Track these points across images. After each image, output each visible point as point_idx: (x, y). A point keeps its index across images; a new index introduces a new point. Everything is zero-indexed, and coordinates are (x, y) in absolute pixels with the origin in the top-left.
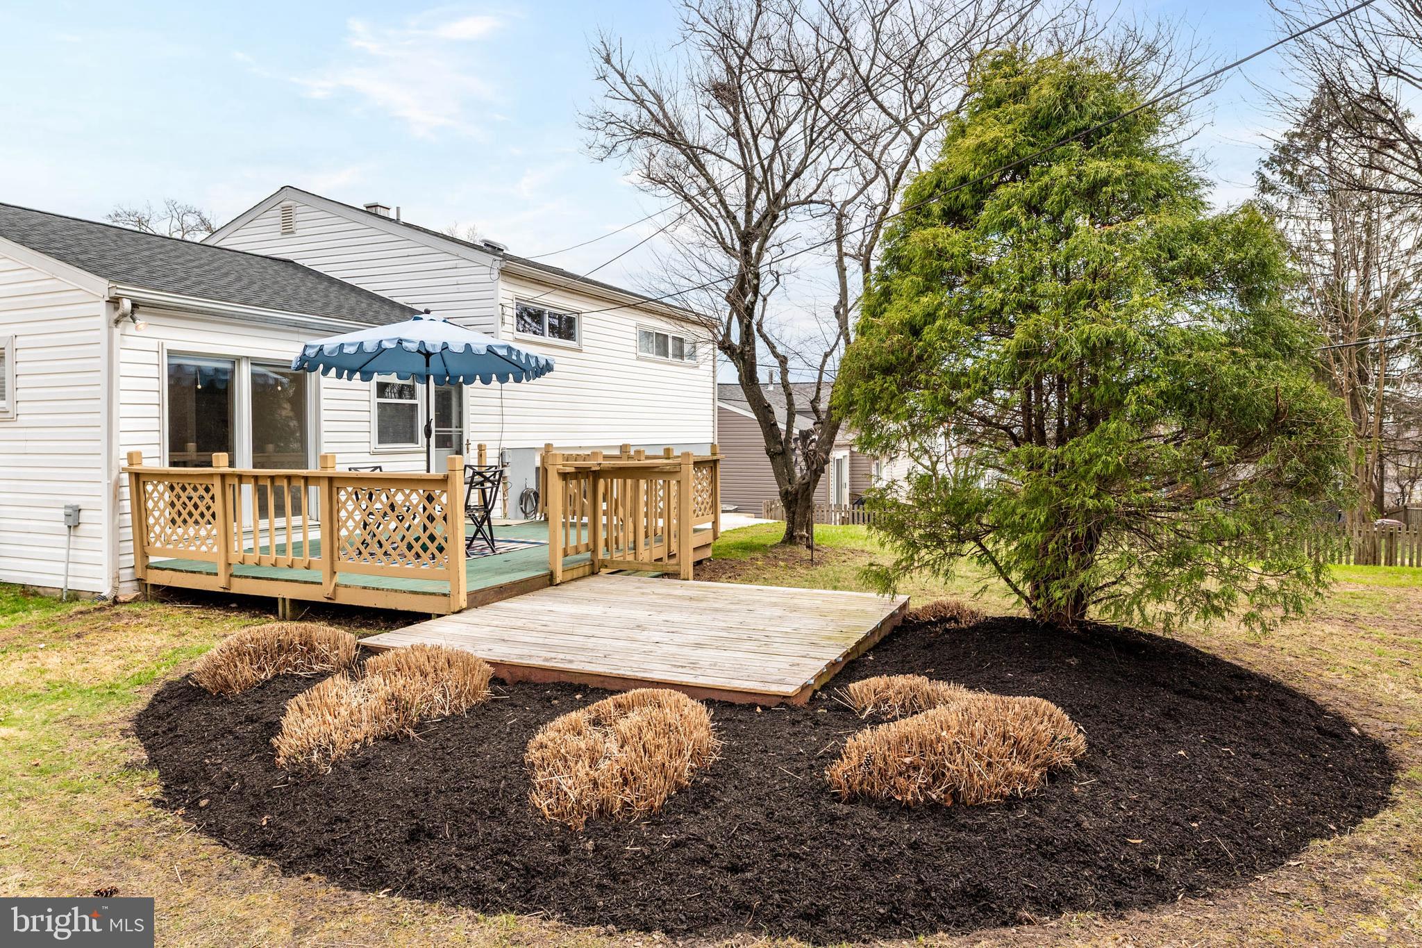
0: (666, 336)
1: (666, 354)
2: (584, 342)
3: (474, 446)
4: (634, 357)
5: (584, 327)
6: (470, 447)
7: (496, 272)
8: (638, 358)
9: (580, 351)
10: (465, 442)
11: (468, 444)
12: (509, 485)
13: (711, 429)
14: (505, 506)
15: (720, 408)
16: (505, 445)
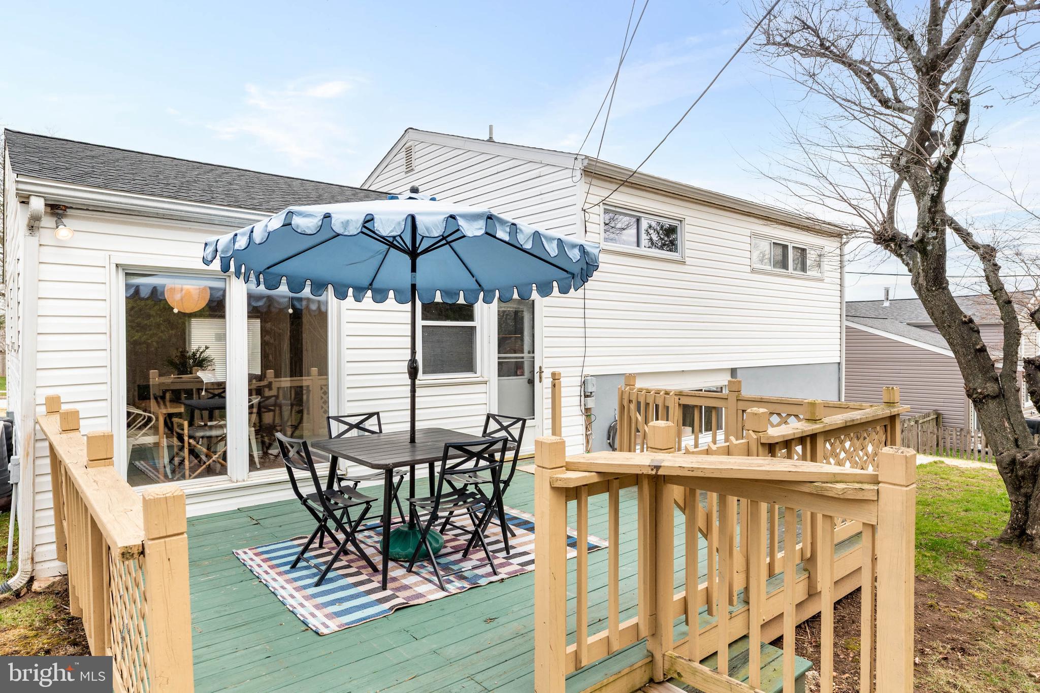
0: (785, 247)
1: (785, 266)
2: (688, 253)
3: (547, 374)
4: (748, 269)
5: (688, 236)
6: (544, 375)
7: (578, 173)
8: (753, 271)
9: (684, 263)
10: (537, 369)
11: (541, 372)
12: (593, 418)
13: (838, 347)
14: (588, 442)
15: (847, 328)
16: (588, 371)
